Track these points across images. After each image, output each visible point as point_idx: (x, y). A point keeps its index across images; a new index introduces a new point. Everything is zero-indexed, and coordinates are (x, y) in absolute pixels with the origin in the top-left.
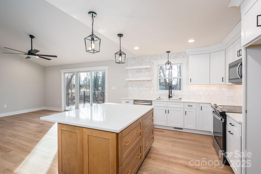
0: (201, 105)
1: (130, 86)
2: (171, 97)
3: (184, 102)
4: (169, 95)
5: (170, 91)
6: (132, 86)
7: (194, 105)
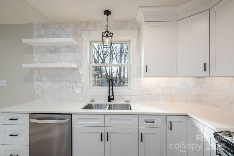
0: (169, 119)
1: (37, 80)
2: (113, 99)
3: (138, 115)
4: (109, 97)
5: (111, 88)
6: (42, 80)
7: (158, 120)
